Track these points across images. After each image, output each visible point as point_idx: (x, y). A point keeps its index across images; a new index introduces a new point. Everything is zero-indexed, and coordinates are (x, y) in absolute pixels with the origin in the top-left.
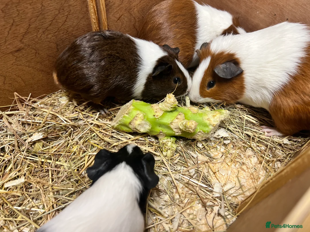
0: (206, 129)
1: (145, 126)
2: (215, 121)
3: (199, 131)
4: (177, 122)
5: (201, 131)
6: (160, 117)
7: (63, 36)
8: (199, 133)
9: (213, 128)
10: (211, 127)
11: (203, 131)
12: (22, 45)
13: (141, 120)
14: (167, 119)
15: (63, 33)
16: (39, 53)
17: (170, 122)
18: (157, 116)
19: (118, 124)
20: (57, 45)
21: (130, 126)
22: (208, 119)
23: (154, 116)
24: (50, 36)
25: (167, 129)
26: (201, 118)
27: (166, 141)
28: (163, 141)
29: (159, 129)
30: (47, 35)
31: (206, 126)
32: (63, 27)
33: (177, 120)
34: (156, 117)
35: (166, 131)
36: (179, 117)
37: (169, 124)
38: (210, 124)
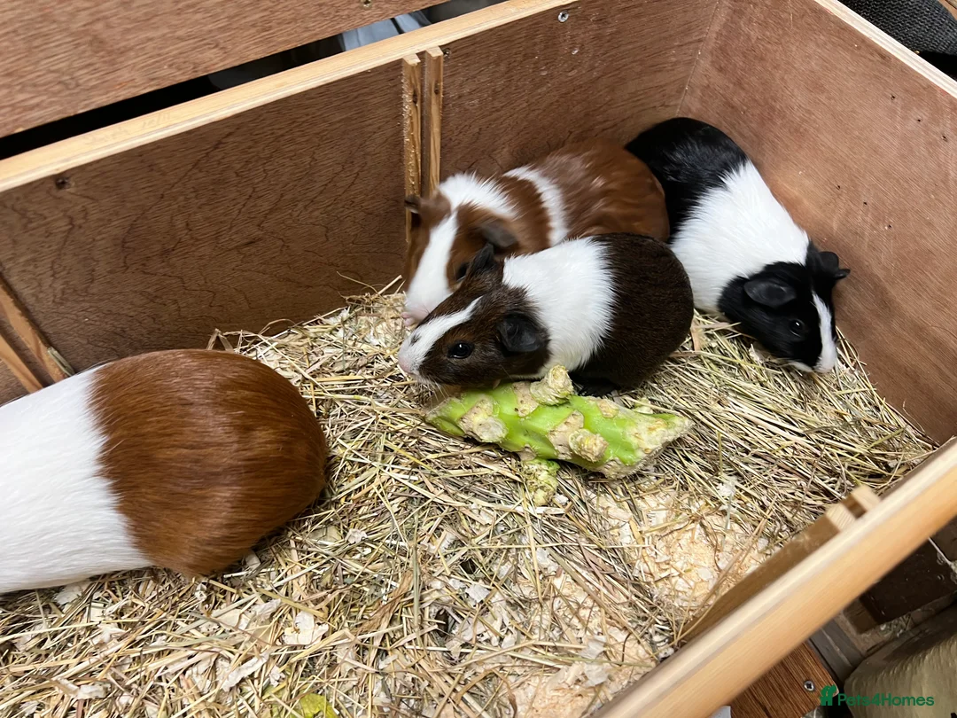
0: (628, 457)
1: (492, 429)
2: (650, 442)
3: (611, 458)
4: (565, 432)
5: (617, 458)
6: (528, 415)
7: (342, 212)
8: (612, 463)
9: (645, 455)
10: (641, 454)
11: (621, 460)
12: (258, 233)
13: (486, 416)
14: (544, 422)
15: (343, 207)
16: (288, 246)
17: (548, 429)
18: (523, 411)
19: (435, 416)
20: (328, 230)
21: (461, 425)
22: (636, 435)
23: (516, 410)
24: (316, 213)
25: (541, 443)
26: (619, 430)
27: (535, 467)
28: (530, 467)
29: (521, 441)
30: (312, 212)
31: (628, 448)
32: (344, 196)
33: (565, 428)
34: (520, 414)
35: (538, 446)
36: (571, 420)
37: (547, 433)
38: (639, 448)
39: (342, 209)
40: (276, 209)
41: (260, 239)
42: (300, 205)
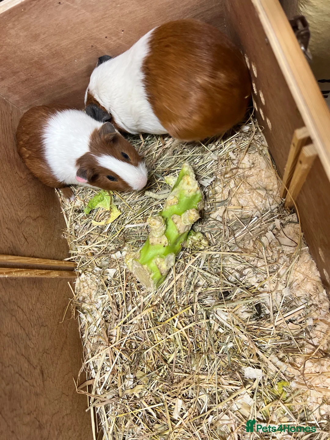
0: (198, 197)
1: (170, 260)
2: (194, 186)
3: (197, 206)
4: (181, 225)
5: (198, 203)
6: (168, 241)
7: (35, 316)
8: (199, 206)
9: (199, 190)
10: (199, 192)
11: (199, 202)
12: (38, 368)
13: (164, 262)
14: (173, 233)
15: (33, 316)
16: (47, 350)
17: (177, 232)
18: (166, 244)
20: (42, 325)
21: (163, 275)
22: (190, 191)
23: (164, 246)
24: (34, 333)
25: (182, 237)
26: (185, 198)
27: (190, 241)
28: (189, 244)
29: (178, 246)
30: (33, 336)
31: (194, 197)
32: (28, 316)
33: (178, 225)
34: (166, 245)
35: (182, 239)
36: (175, 221)
37: (179, 234)
38: (196, 192)
39: (34, 317)
40: (29, 358)
41: (41, 367)
42: (29, 343)
